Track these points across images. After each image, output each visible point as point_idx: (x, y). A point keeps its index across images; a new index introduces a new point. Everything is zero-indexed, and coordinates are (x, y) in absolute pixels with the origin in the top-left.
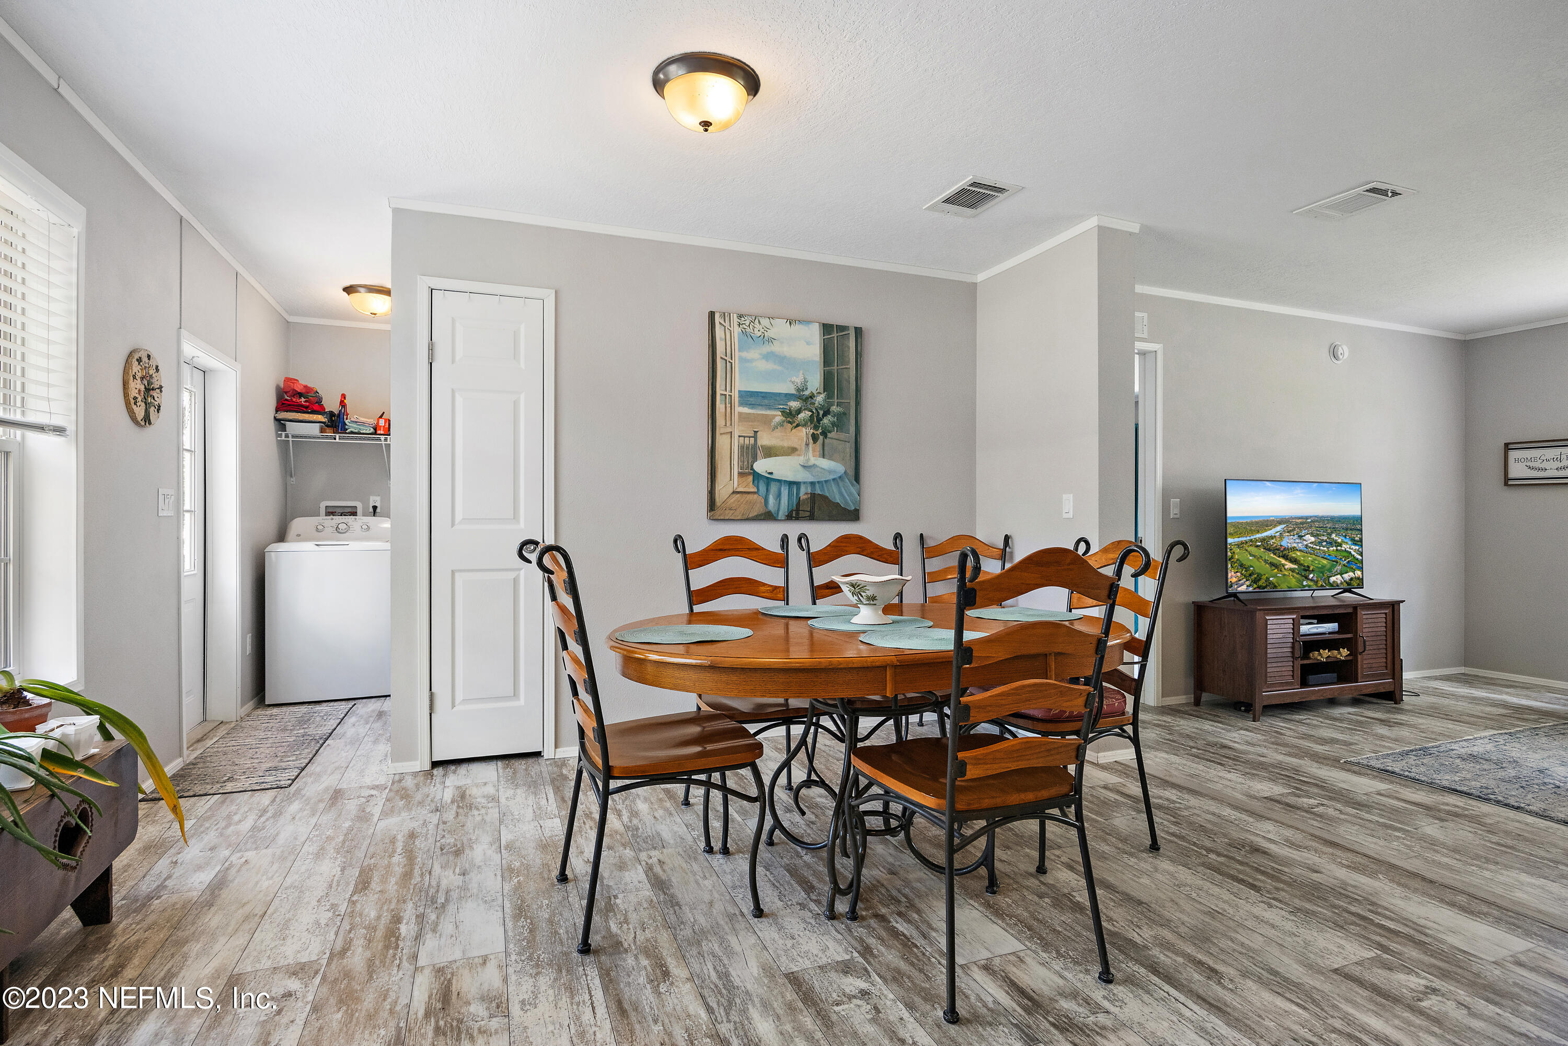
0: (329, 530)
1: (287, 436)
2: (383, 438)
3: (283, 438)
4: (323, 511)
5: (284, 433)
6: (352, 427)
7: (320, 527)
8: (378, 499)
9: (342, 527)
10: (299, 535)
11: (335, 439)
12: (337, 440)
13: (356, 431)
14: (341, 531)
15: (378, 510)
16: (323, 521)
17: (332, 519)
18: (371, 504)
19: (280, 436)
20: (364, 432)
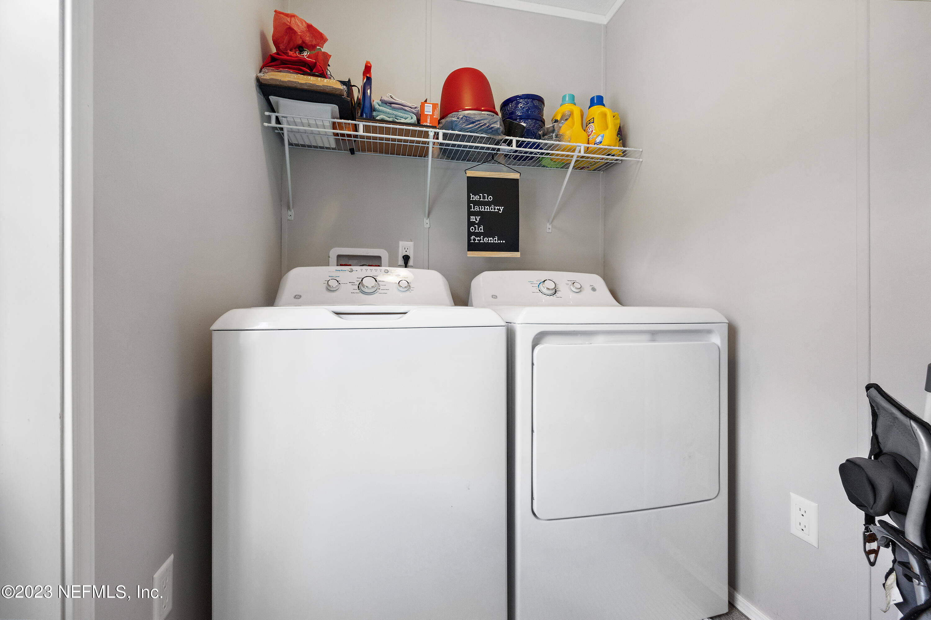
0: (347, 289)
1: (278, 121)
2: (431, 132)
3: (273, 124)
4: (333, 259)
5: (273, 116)
6: (383, 113)
7: (333, 283)
8: (411, 244)
9: (369, 282)
10: (298, 297)
11: (356, 130)
12: (361, 132)
13: (391, 120)
14: (366, 290)
15: (411, 263)
16: (338, 274)
17: (351, 271)
18: (402, 253)
19: (269, 119)
20: (403, 121)
